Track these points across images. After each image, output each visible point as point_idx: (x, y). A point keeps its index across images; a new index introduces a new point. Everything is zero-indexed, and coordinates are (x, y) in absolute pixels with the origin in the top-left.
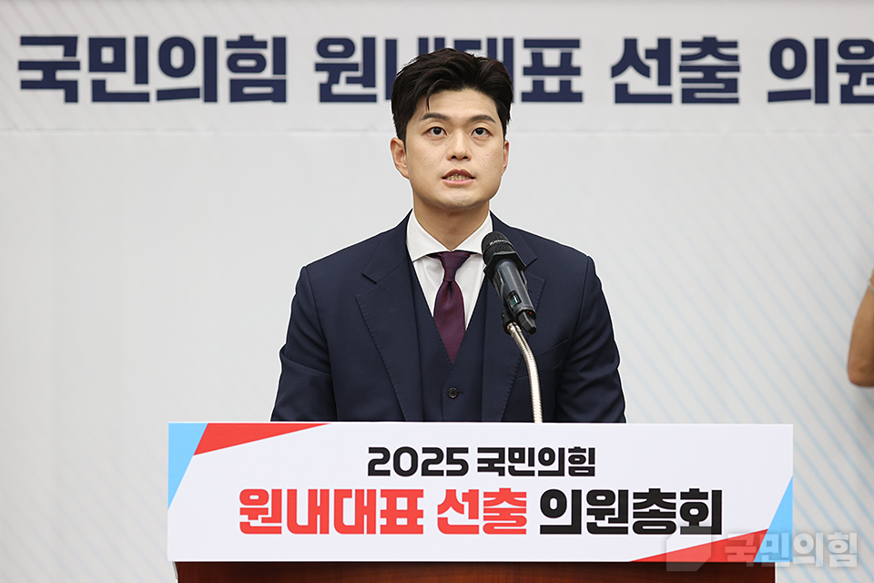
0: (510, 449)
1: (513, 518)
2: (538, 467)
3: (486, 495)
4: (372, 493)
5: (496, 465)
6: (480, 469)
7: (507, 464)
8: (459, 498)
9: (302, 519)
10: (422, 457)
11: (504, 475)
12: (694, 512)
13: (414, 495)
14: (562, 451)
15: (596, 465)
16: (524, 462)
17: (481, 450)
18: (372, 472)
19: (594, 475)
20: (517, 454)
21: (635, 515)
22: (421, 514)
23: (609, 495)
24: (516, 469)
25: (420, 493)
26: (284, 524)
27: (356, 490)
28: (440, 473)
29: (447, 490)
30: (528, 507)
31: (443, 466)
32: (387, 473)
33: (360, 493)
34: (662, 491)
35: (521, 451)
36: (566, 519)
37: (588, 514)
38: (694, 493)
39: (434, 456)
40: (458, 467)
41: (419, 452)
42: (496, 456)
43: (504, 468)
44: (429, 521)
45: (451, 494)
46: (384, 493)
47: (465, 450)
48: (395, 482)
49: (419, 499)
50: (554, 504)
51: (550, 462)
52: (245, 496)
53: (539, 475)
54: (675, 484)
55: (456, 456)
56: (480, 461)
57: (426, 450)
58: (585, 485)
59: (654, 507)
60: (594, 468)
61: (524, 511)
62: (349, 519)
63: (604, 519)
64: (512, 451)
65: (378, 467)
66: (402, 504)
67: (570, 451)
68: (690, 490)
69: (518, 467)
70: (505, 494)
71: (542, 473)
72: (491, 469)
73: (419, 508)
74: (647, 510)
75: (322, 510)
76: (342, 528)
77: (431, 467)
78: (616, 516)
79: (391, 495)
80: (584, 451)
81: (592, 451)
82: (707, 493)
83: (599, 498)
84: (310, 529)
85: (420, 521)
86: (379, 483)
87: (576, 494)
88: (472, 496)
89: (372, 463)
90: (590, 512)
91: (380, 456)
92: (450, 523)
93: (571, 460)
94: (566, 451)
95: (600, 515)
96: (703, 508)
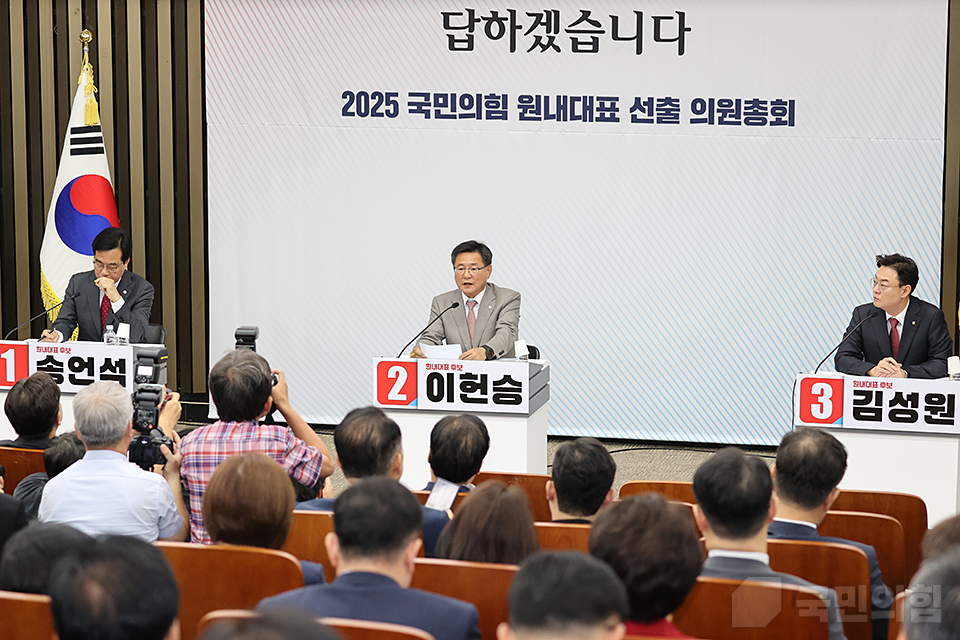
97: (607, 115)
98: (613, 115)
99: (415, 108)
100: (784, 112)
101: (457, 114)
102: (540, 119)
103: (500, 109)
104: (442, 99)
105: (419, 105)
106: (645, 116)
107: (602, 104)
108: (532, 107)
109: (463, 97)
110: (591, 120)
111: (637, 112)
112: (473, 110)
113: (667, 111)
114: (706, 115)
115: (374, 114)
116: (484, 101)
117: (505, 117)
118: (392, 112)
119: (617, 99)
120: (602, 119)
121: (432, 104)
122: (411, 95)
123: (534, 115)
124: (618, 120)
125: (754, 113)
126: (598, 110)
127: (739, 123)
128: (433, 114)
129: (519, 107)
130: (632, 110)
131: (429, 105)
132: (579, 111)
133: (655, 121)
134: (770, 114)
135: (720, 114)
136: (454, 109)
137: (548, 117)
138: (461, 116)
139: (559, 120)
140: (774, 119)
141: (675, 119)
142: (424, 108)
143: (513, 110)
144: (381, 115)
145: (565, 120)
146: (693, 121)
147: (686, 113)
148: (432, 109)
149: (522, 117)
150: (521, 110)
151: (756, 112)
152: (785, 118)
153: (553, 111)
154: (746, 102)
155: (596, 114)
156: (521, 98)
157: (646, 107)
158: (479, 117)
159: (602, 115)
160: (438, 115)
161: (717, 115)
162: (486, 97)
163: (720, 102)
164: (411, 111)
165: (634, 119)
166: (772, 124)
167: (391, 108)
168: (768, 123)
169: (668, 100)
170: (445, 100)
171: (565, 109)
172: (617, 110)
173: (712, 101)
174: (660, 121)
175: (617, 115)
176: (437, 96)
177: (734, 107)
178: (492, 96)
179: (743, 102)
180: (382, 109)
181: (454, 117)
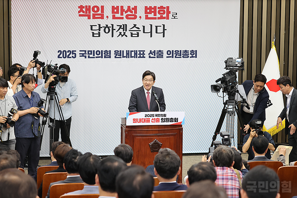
97: (142, 56)
98: (143, 56)
99: (81, 55)
100: (194, 54)
101: (95, 56)
102: (121, 58)
103: (109, 55)
104: (90, 52)
105: (83, 54)
106: (153, 56)
107: (140, 53)
108: (118, 54)
109: (97, 51)
110: (137, 58)
111: (151, 55)
112: (100, 55)
113: (160, 54)
114: (171, 55)
115: (68, 57)
116: (103, 52)
117: (110, 57)
118: (74, 56)
119: (145, 51)
120: (140, 57)
121: (87, 54)
122: (80, 51)
123: (119, 56)
124: (145, 57)
125: (185, 54)
126: (139, 54)
127: (181, 57)
128: (87, 57)
129: (115, 54)
130: (149, 54)
131: (86, 54)
132: (133, 55)
133: (156, 57)
134: (190, 54)
135: (175, 55)
136: (94, 55)
137: (123, 57)
138: (96, 57)
139: (127, 58)
140: (191, 56)
141: (162, 57)
142: (84, 55)
143: (113, 55)
144: (71, 57)
145: (129, 58)
146: (167, 57)
147: (165, 55)
148: (87, 55)
149: (115, 57)
150: (115, 55)
151: (186, 54)
152: (194, 55)
153: (125, 55)
154: (183, 51)
155: (138, 56)
156: (115, 51)
157: (153, 53)
158: (102, 57)
159: (140, 56)
160: (89, 57)
161: (174, 55)
162: (104, 51)
163: (175, 51)
164: (80, 56)
165: (150, 57)
166: (190, 57)
167: (74, 55)
168: (189, 57)
169: (160, 51)
170: (91, 53)
171: (129, 54)
172: (145, 54)
173: (173, 51)
174: (157, 57)
175: (145, 56)
176: (88, 51)
177: (179, 53)
178: (106, 51)
179: (182, 51)
180: (71, 56)
181: (94, 58)
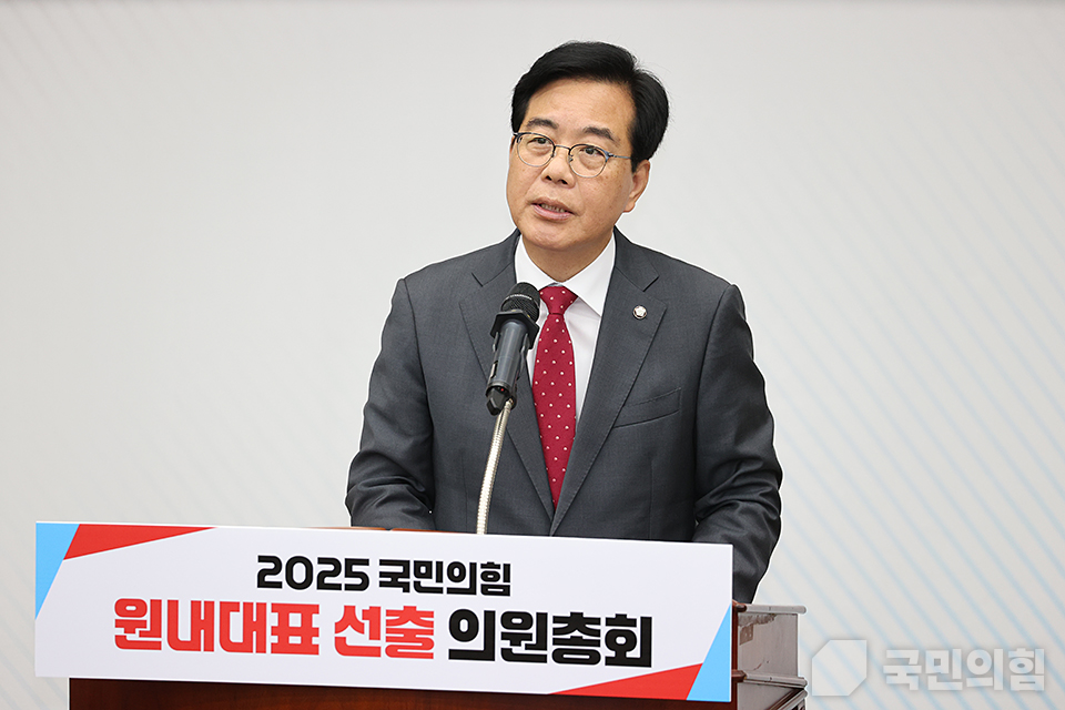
0: (415, 562)
1: (419, 640)
2: (447, 583)
3: (389, 613)
4: (261, 607)
5: (400, 580)
6: (382, 584)
7: (412, 579)
8: (359, 616)
9: (185, 634)
10: (317, 569)
11: (408, 591)
12: (621, 640)
13: (309, 611)
14: (473, 566)
15: (512, 584)
16: (431, 577)
17: (383, 562)
18: (262, 583)
19: (509, 595)
20: (424, 568)
21: (556, 642)
22: (316, 632)
23: (526, 617)
24: (423, 585)
25: (315, 609)
26: (164, 639)
27: (244, 603)
28: (337, 587)
29: (345, 607)
30: (435, 629)
31: (341, 579)
32: (278, 585)
33: (248, 606)
34: (585, 616)
35: (428, 564)
36: (477, 644)
37: (503, 639)
38: (621, 619)
39: (330, 568)
40: (358, 581)
41: (314, 562)
42: (400, 569)
43: (408, 583)
44: (326, 639)
45: (349, 610)
46: (275, 607)
47: (365, 562)
48: (287, 595)
49: (314, 616)
50: (464, 626)
51: (461, 578)
52: (121, 606)
53: (448, 593)
54: (599, 608)
55: (356, 568)
56: (382, 574)
57: (321, 561)
58: (500, 605)
59: (577, 633)
60: (509, 586)
61: (431, 633)
62: (236, 635)
63: (520, 645)
64: (418, 564)
65: (268, 578)
66: (295, 620)
67: (483, 566)
68: (617, 615)
69: (425, 583)
70: (410, 613)
71: (450, 591)
72: (394, 584)
73: (314, 626)
74: (568, 636)
75: (206, 625)
76: (229, 646)
77: (328, 580)
78: (534, 642)
79: (283, 610)
80: (498, 567)
81: (507, 567)
82: (635, 620)
83: (515, 621)
84: (192, 646)
85: (315, 641)
86: (269, 596)
87: (490, 615)
88: (372, 614)
89: (262, 574)
90: (504, 636)
91: (271, 566)
92: (349, 643)
93: (484, 576)
94: (478, 566)
95: (515, 640)
96: (631, 637)
